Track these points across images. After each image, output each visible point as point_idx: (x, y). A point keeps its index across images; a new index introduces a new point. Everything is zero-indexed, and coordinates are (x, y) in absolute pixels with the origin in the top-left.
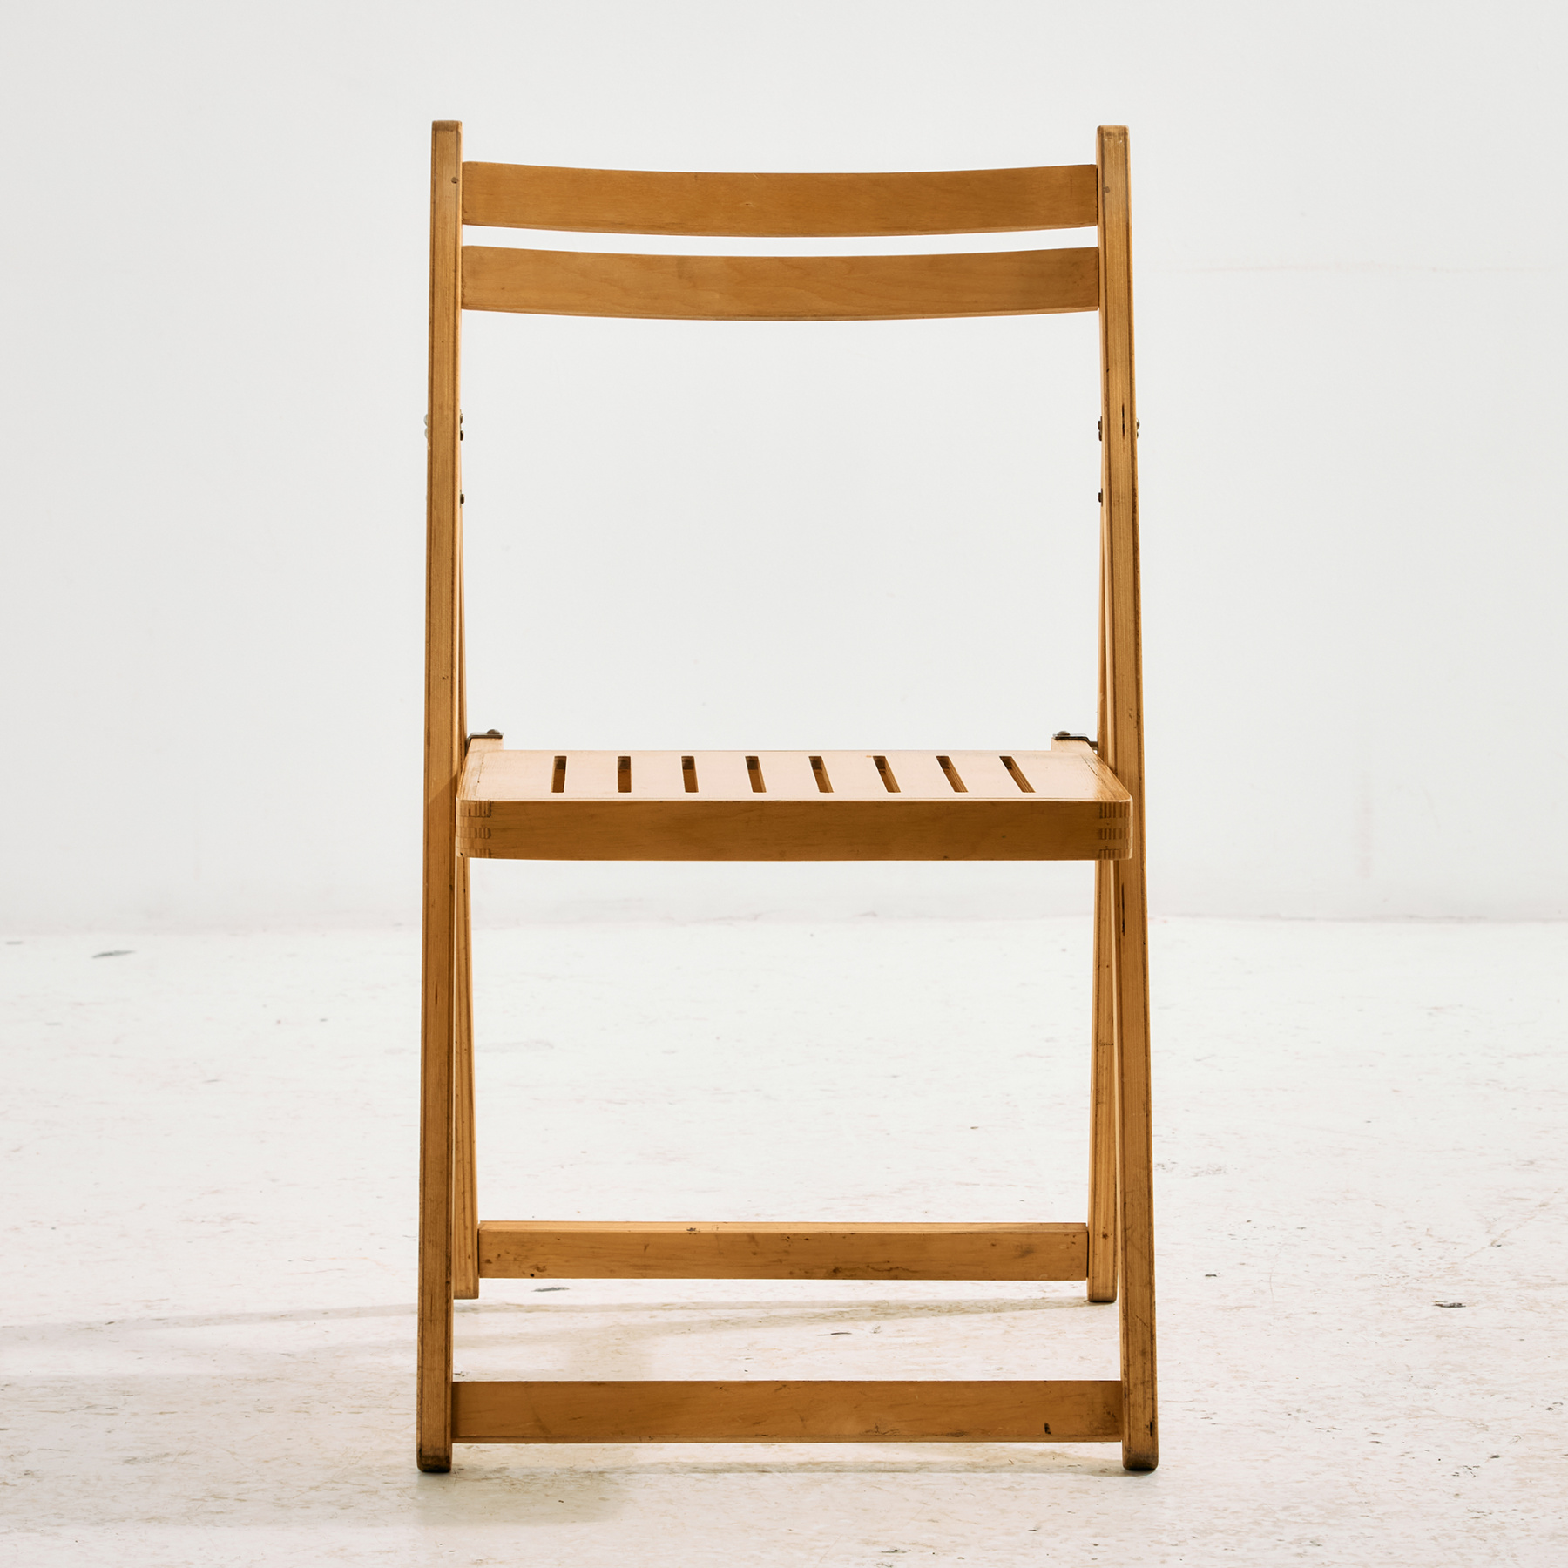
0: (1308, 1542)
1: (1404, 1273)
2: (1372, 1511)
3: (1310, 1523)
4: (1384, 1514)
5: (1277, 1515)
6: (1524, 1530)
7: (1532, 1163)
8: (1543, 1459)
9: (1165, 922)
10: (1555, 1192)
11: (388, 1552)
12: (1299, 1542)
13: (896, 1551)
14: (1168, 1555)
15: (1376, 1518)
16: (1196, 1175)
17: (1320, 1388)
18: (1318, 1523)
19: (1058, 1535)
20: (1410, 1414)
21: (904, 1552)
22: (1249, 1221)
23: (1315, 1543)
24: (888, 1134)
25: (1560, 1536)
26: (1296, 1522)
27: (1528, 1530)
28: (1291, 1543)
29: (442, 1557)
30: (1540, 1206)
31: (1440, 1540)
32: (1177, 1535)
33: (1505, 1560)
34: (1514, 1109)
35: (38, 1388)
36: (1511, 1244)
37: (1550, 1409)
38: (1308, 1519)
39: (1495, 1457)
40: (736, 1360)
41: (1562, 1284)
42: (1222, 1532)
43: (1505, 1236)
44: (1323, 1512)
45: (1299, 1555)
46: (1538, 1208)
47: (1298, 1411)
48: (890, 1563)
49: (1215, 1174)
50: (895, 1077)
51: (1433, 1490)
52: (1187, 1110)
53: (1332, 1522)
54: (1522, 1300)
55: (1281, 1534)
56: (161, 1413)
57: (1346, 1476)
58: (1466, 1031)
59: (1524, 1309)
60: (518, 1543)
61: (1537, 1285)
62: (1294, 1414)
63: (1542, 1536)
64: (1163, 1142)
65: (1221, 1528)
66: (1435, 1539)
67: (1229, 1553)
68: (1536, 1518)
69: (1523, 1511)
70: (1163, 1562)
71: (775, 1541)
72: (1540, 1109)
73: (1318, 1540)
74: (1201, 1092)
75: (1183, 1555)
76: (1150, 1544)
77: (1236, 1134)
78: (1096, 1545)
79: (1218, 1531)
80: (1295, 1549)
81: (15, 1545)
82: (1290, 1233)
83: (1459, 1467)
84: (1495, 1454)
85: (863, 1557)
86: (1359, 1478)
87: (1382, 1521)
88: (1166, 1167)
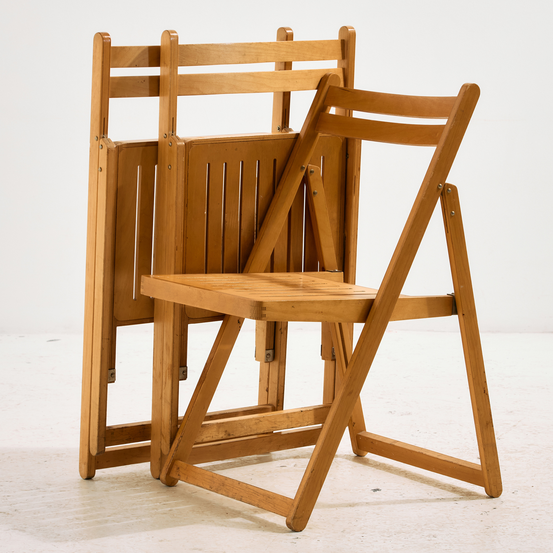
0: (432, 536)
1: (468, 448)
2: (453, 526)
3: (433, 530)
4: (457, 527)
5: (422, 527)
6: (503, 533)
7: (511, 412)
8: (510, 509)
9: (396, 332)
10: (519, 422)
11: (132, 537)
12: (429, 536)
13: (298, 538)
14: (386, 540)
15: (455, 528)
16: (402, 415)
17: (439, 485)
18: (436, 530)
19: (350, 533)
20: (467, 494)
21: (300, 538)
22: (418, 431)
23: (434, 536)
24: (302, 401)
25: (514, 534)
26: (428, 530)
27: (504, 533)
28: (427, 536)
29: (149, 539)
30: (514, 426)
31: (475, 536)
32: (390, 533)
33: (496, 542)
34: (507, 394)
35: (21, 482)
36: (503, 439)
37: (513, 493)
38: (433, 528)
39: (494, 508)
40: (249, 475)
41: (519, 452)
42: (404, 532)
43: (502, 436)
44: (438, 526)
45: (429, 540)
46: (513, 427)
47: (431, 493)
48: (295, 542)
49: (408, 415)
50: (306, 382)
51: (474, 519)
52: (400, 394)
53: (440, 529)
54: (506, 457)
55: (424, 533)
56: (61, 491)
57: (446, 514)
58: (493, 369)
59: (506, 460)
60: (174, 535)
61: (511, 452)
62: (430, 494)
63: (508, 535)
64: (392, 404)
65: (404, 531)
66: (473, 535)
67: (406, 539)
68: (507, 529)
69: (503, 526)
70: (384, 542)
71: (258, 535)
72: (515, 394)
73: (435, 535)
74: (405, 388)
75: (391, 540)
76: (381, 536)
77: (415, 402)
78: (363, 536)
79: (403, 532)
80: (428, 538)
81: (11, 534)
82: (432, 434)
83: (483, 512)
84: (495, 508)
85: (287, 540)
86: (450, 515)
87: (457, 529)
88: (392, 412)
